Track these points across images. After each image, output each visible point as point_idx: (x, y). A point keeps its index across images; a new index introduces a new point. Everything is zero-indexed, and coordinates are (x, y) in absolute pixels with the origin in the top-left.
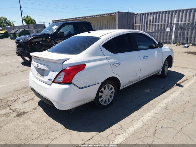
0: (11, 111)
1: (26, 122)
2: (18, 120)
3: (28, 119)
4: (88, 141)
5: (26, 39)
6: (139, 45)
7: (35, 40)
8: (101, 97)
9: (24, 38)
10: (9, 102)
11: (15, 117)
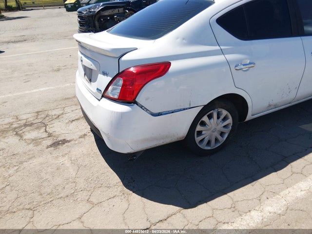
0: (45, 135)
1: (61, 160)
2: (50, 153)
3: (66, 154)
4: (158, 224)
5: (93, 10)
6: (307, 24)
7: (107, 13)
8: (200, 133)
9: (89, 9)
10: (47, 118)
11: (48, 147)
